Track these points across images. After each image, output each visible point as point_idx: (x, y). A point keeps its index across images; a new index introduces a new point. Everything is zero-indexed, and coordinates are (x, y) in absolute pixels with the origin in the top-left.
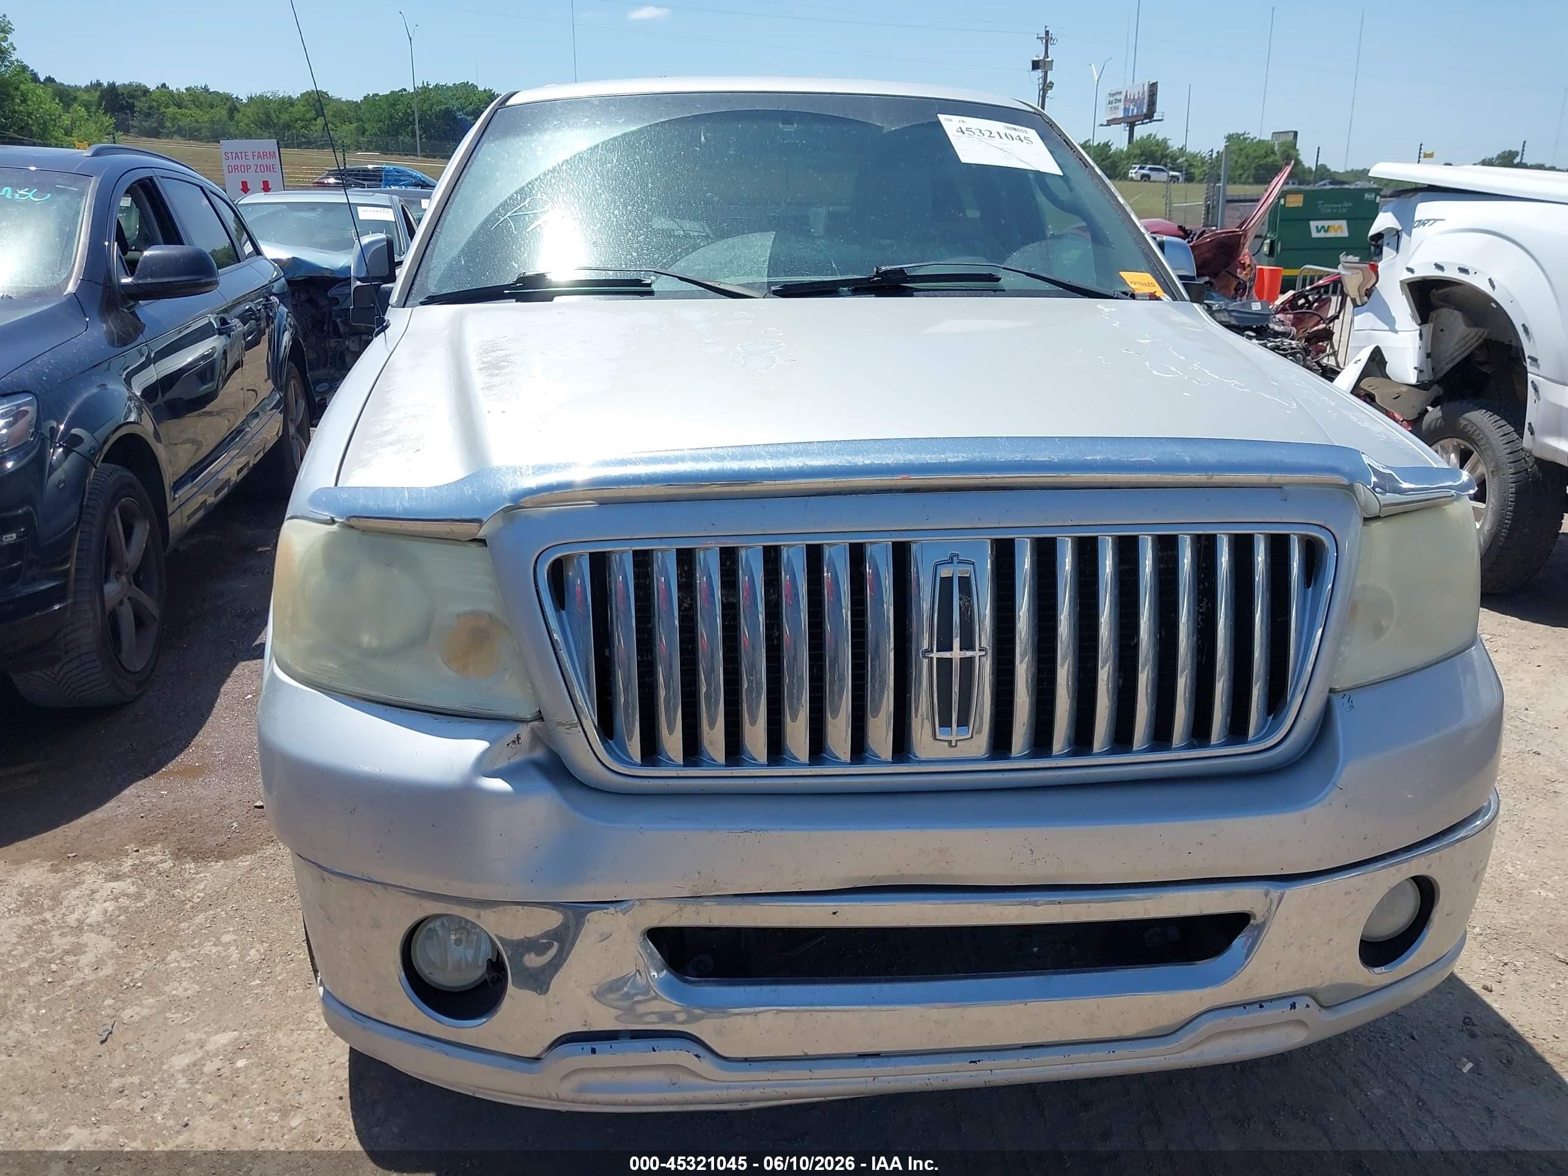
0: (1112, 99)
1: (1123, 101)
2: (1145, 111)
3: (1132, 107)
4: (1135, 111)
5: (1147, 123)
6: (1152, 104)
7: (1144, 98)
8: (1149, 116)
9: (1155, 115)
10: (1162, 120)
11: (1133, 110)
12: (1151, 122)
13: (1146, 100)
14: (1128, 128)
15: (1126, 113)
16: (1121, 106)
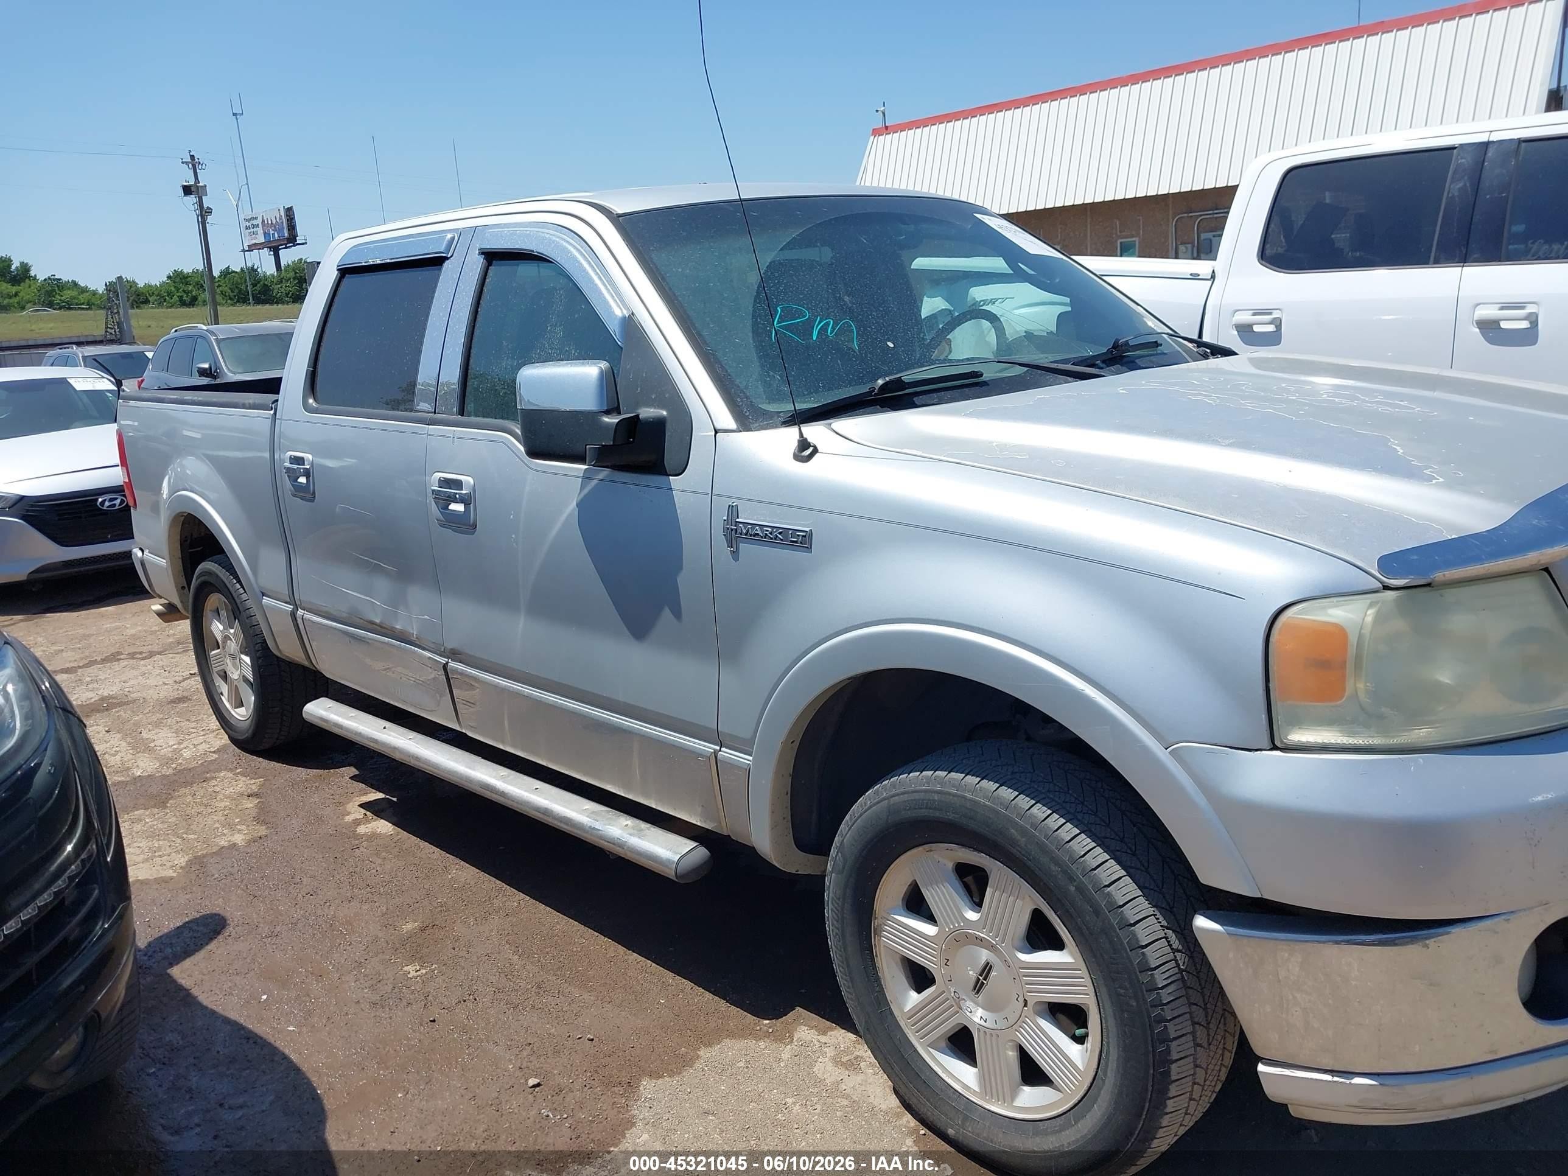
0: (248, 224)
1: (260, 226)
2: (286, 235)
3: (272, 232)
4: (276, 236)
5: (291, 246)
6: (292, 228)
7: (282, 223)
8: (292, 240)
9: (297, 238)
10: (306, 243)
11: (273, 234)
12: (294, 246)
13: (285, 225)
14: (272, 253)
15: (267, 238)
16: (260, 230)
